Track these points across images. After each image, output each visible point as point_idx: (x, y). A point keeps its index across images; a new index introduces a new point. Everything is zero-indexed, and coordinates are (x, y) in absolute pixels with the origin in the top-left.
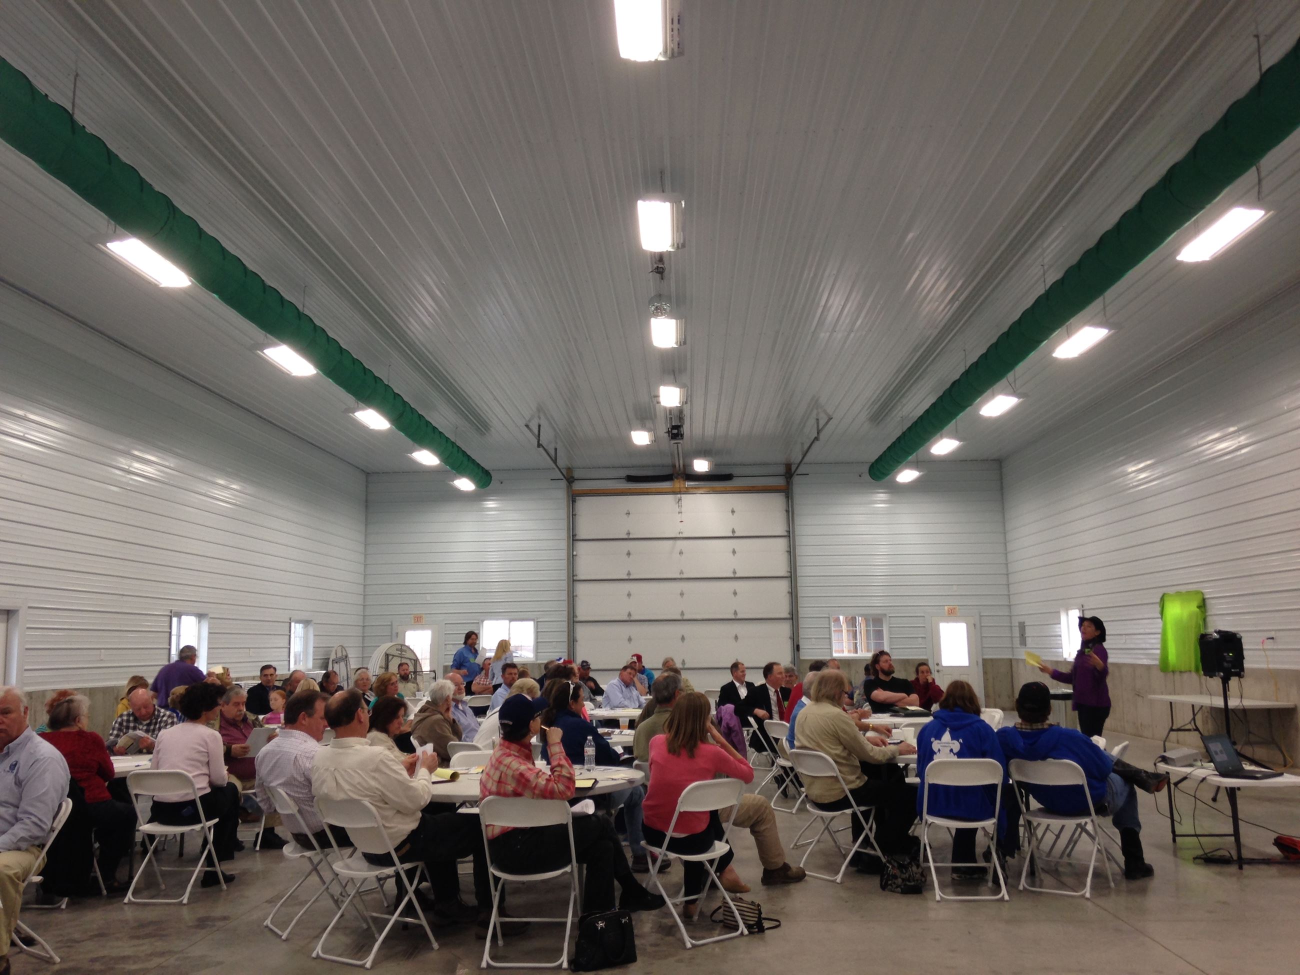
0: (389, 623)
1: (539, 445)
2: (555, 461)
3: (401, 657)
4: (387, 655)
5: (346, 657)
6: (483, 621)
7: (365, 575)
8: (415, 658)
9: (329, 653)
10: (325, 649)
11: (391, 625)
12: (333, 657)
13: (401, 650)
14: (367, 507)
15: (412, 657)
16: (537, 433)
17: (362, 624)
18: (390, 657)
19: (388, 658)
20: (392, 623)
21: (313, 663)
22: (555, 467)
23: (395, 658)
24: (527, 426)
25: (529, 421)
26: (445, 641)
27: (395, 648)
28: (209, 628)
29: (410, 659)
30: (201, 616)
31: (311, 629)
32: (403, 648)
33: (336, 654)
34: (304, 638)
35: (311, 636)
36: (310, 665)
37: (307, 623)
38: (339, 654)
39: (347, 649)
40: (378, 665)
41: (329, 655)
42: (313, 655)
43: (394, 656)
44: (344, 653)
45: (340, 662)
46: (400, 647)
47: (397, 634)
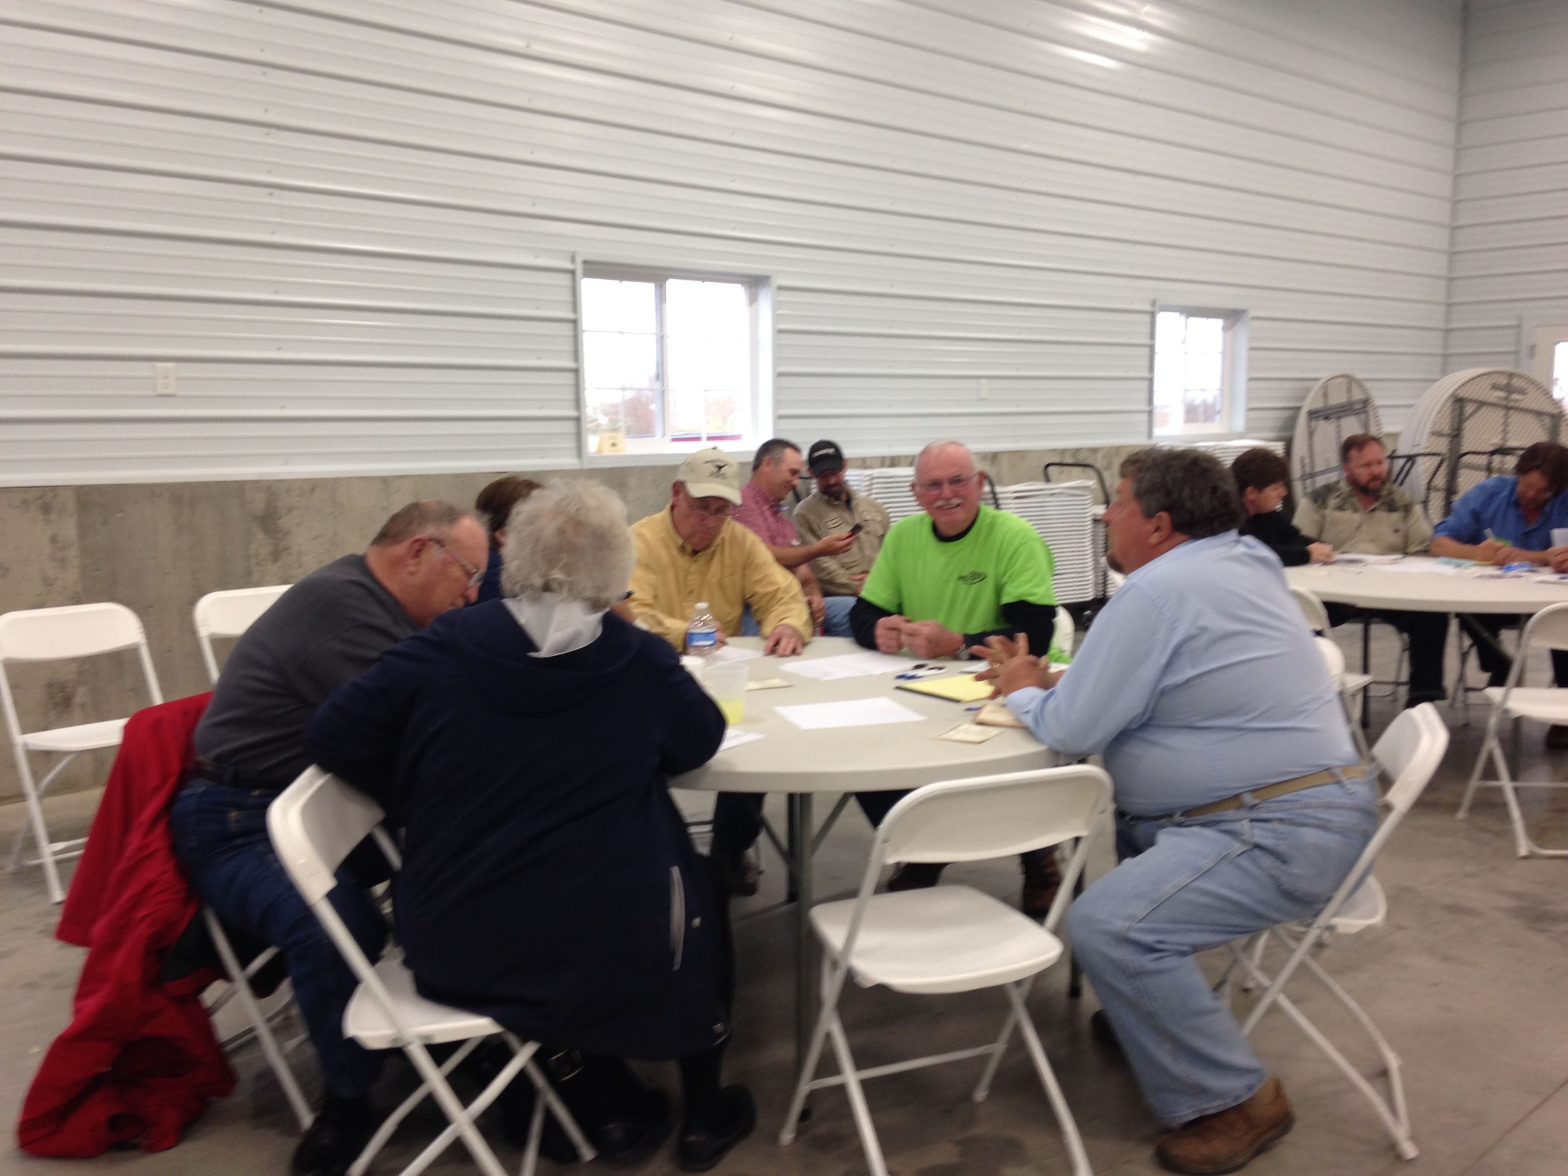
0: (1514, 322)
3: (1506, 408)
4: (1459, 401)
5: (1366, 402)
7: (1455, 202)
10: (1293, 385)
11: (1518, 328)
12: (1307, 406)
13: (1509, 389)
15: (1544, 406)
17: (1441, 325)
18: (1469, 408)
19: (1462, 408)
20: (1519, 319)
21: (1248, 420)
23: (1484, 411)
27: (1487, 382)
28: (781, 316)
29: (1538, 413)
30: (755, 283)
31: (1243, 333)
32: (1516, 382)
33: (1325, 395)
34: (1218, 359)
35: (1243, 351)
36: (1239, 424)
37: (1232, 316)
38: (1338, 398)
39: (1368, 385)
40: (1428, 430)
41: (1303, 398)
42: (1249, 399)
43: (1481, 404)
44: (1358, 395)
45: (1339, 418)
46: (1503, 381)
47: (1533, 348)
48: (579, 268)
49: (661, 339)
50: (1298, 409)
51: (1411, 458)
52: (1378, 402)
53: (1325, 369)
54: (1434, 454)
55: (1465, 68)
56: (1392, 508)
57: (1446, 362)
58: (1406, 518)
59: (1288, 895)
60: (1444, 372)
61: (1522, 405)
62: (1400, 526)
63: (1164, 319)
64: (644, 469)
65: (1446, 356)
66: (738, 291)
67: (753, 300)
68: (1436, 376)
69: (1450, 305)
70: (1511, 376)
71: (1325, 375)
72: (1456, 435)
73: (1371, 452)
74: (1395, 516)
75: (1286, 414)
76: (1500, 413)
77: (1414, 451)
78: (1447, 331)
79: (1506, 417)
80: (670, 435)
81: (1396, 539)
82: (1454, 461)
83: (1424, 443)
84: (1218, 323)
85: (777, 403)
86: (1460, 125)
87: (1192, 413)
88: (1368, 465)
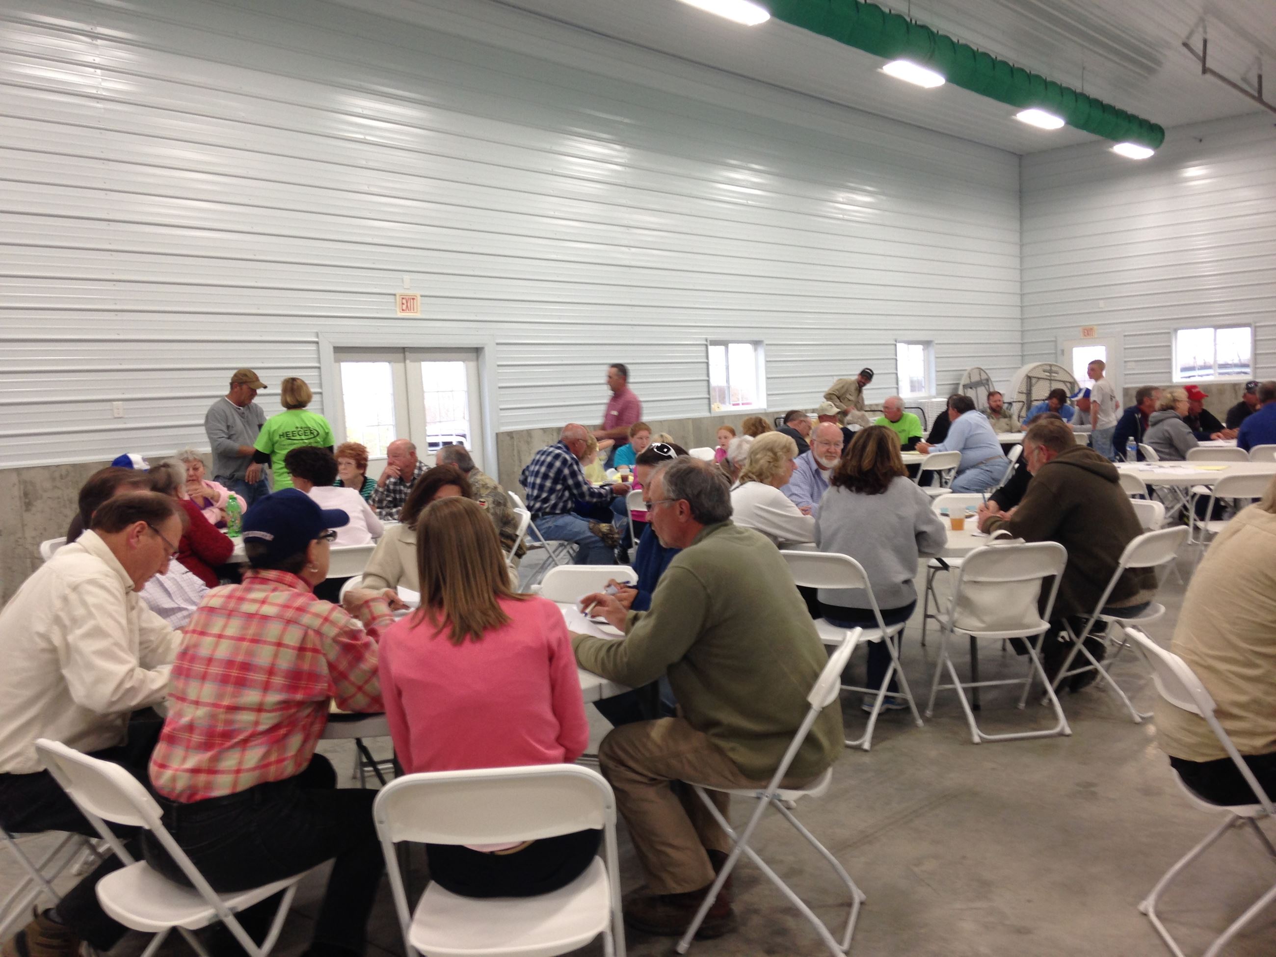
0: (1053, 339)
1: (1205, 70)
2: (1259, 98)
3: (1050, 380)
4: (1029, 378)
5: (988, 380)
6: (1176, 330)
7: (1022, 283)
8: (1071, 380)
9: (960, 377)
10: (955, 373)
11: (1055, 341)
12: (962, 382)
13: (1050, 372)
14: (1020, 198)
15: (1067, 378)
16: (1201, 54)
17: (1020, 341)
18: (1034, 381)
19: (1031, 381)
20: (1056, 337)
21: (937, 389)
22: (1263, 108)
23: (1038, 381)
24: (1185, 45)
25: (1188, 37)
26: (1125, 357)
27: (1041, 369)
28: (766, 356)
29: (1064, 382)
30: (756, 343)
31: (932, 351)
32: (1054, 369)
33: (970, 378)
34: (922, 363)
35: (932, 359)
36: (933, 392)
37: (927, 344)
38: (975, 378)
39: (987, 371)
40: (1017, 391)
41: (960, 379)
42: (937, 380)
43: (1039, 378)
44: (984, 376)
45: (976, 388)
46: (1048, 368)
47: (1063, 351)
48: (708, 343)
49: (727, 368)
50: (958, 384)
51: (1010, 404)
52: (993, 379)
53: (969, 365)
54: (1019, 402)
55: (1022, 219)
56: (1005, 417)
57: (1023, 359)
58: (1010, 420)
59: (993, 479)
60: (1023, 363)
61: (1058, 379)
62: (1009, 423)
63: (900, 346)
64: (729, 416)
65: (1022, 356)
66: (749, 347)
67: (756, 350)
68: (1020, 366)
69: (1022, 331)
70: (1051, 365)
71: (969, 368)
72: (1029, 393)
73: (997, 397)
74: (1006, 420)
75: (953, 386)
76: (1048, 382)
77: (1012, 400)
78: (1022, 344)
79: (1051, 384)
80: (732, 403)
81: (1007, 428)
82: (1029, 404)
83: (1015, 397)
84: (920, 347)
85: (768, 389)
86: (1022, 246)
87: (914, 387)
88: (996, 401)
